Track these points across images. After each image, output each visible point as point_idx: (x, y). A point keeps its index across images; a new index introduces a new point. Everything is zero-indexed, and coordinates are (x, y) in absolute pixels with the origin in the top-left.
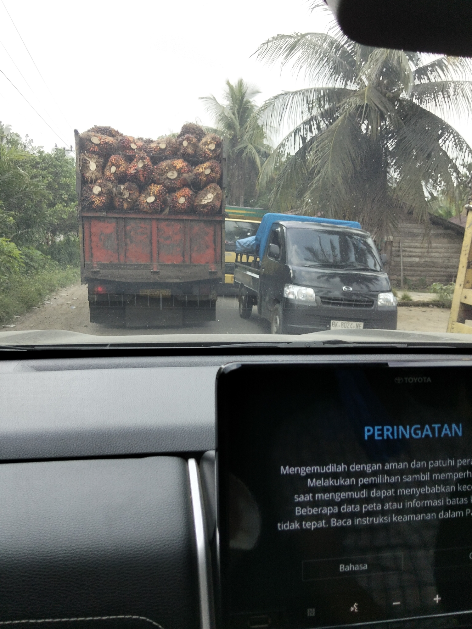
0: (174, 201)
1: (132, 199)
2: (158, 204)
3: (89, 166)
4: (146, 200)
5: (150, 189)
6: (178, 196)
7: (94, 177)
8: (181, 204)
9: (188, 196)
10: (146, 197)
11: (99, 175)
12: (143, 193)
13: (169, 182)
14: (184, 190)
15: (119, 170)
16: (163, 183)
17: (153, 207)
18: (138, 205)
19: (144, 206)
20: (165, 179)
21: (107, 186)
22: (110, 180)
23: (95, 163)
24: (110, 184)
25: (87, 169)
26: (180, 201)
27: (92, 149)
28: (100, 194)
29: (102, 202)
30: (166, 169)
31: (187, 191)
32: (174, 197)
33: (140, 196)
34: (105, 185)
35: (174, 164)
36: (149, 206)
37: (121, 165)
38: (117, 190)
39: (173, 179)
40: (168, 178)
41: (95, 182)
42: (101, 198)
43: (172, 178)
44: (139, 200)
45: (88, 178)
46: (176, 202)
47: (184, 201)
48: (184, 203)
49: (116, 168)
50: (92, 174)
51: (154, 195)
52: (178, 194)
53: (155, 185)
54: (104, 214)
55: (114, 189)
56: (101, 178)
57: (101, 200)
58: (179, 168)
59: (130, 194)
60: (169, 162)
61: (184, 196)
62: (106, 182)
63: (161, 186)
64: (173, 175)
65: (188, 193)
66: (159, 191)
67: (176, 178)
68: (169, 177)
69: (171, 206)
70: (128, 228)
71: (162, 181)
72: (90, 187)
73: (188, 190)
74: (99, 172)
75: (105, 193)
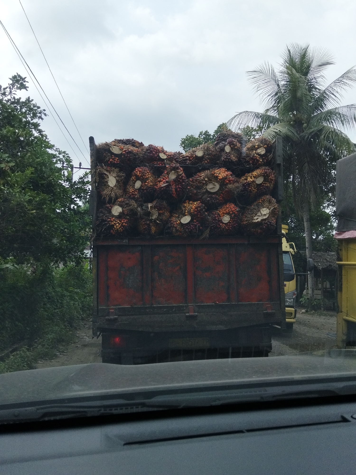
0: (216, 220)
1: (161, 220)
2: (196, 225)
3: (107, 182)
4: (180, 220)
5: (185, 207)
6: (220, 213)
7: (113, 195)
8: (225, 224)
9: (234, 213)
10: (179, 218)
11: (119, 192)
12: (175, 213)
13: (209, 197)
14: (228, 206)
15: (145, 185)
16: (201, 198)
17: (188, 229)
18: (169, 228)
19: (178, 228)
20: (204, 193)
21: (130, 205)
22: (134, 198)
23: (115, 177)
24: (134, 204)
25: (105, 185)
26: (225, 220)
27: (111, 160)
28: (121, 216)
29: (123, 226)
30: (206, 181)
31: (232, 207)
32: (216, 216)
33: (171, 216)
34: (127, 204)
35: (215, 173)
36: (184, 229)
37: (147, 179)
38: (142, 209)
39: (214, 193)
40: (207, 192)
41: (115, 201)
42: (123, 221)
43: (212, 191)
44: (171, 221)
45: (105, 196)
46: (219, 221)
47: (229, 219)
48: (229, 222)
49: (142, 183)
50: (111, 191)
51: (190, 214)
52: (221, 211)
53: (191, 202)
54: (125, 242)
55: (139, 209)
56: (123, 196)
57: (123, 223)
58: (223, 178)
59: (159, 214)
60: (207, 172)
61: (228, 214)
62: (129, 201)
63: (199, 202)
64: (213, 187)
65: (233, 209)
66: (196, 208)
67: (217, 191)
68: (209, 190)
69: (212, 227)
70: (156, 258)
71: (200, 196)
72: (108, 207)
73: (233, 205)
74: (120, 189)
75: (127, 215)
